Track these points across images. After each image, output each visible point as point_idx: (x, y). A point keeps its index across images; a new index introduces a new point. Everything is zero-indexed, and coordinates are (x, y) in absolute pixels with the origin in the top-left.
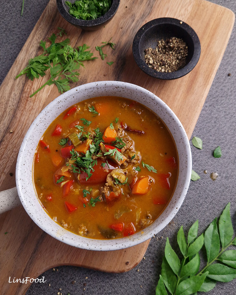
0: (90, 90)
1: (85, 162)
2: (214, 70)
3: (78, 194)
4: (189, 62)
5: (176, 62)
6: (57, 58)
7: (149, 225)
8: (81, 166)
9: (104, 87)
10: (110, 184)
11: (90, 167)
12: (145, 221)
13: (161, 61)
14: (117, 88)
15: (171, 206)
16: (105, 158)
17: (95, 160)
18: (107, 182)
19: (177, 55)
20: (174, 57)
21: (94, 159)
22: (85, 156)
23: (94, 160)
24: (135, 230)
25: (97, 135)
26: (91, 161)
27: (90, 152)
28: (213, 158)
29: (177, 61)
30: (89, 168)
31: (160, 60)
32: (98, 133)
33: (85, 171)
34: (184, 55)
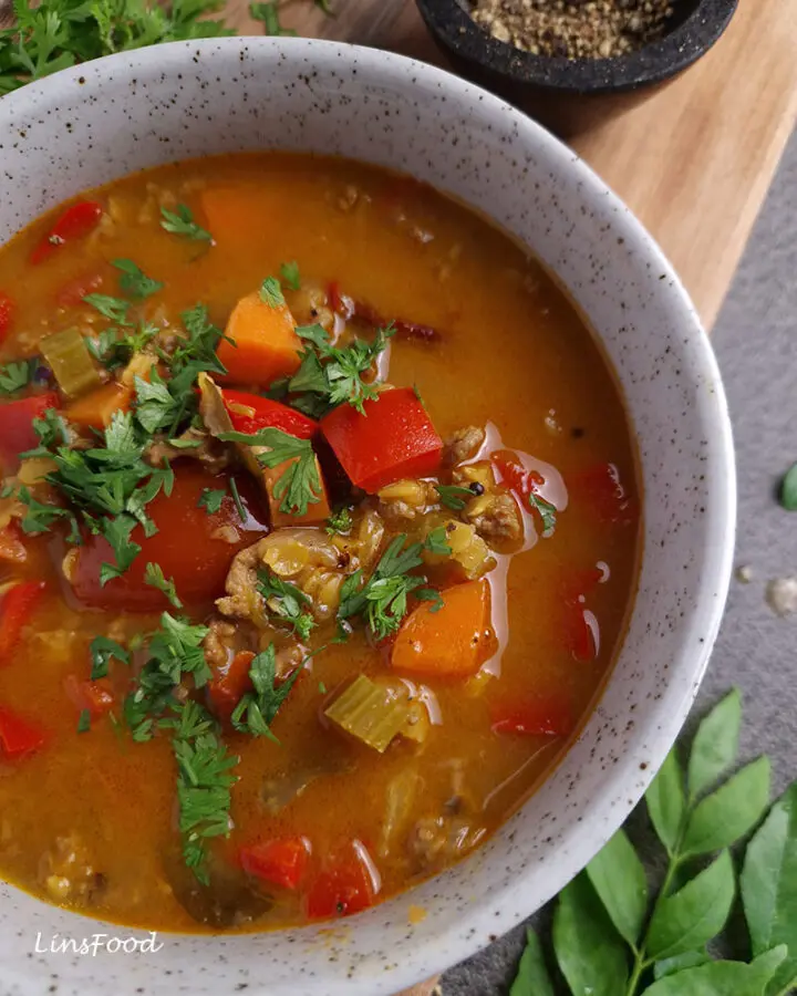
0: (162, 92)
1: (102, 477)
2: (784, 110)
3: (66, 657)
4: (690, 14)
5: (616, 46)
6: (55, 15)
7: (466, 853)
8: (84, 501)
9: (239, 76)
10: (243, 608)
11: (132, 506)
12: (440, 831)
13: (549, 36)
14: (307, 80)
15: (603, 749)
16: (224, 458)
17: (162, 465)
18: (224, 594)
19: (622, 15)
20: (609, 22)
21: (155, 460)
22: (100, 442)
23: (156, 471)
24: (376, 884)
25: (190, 339)
26: (141, 475)
27: (136, 424)
28: (778, 510)
29: (624, 43)
30: (126, 513)
31: (541, 33)
32: (197, 329)
33: (102, 529)
34: (654, 13)
